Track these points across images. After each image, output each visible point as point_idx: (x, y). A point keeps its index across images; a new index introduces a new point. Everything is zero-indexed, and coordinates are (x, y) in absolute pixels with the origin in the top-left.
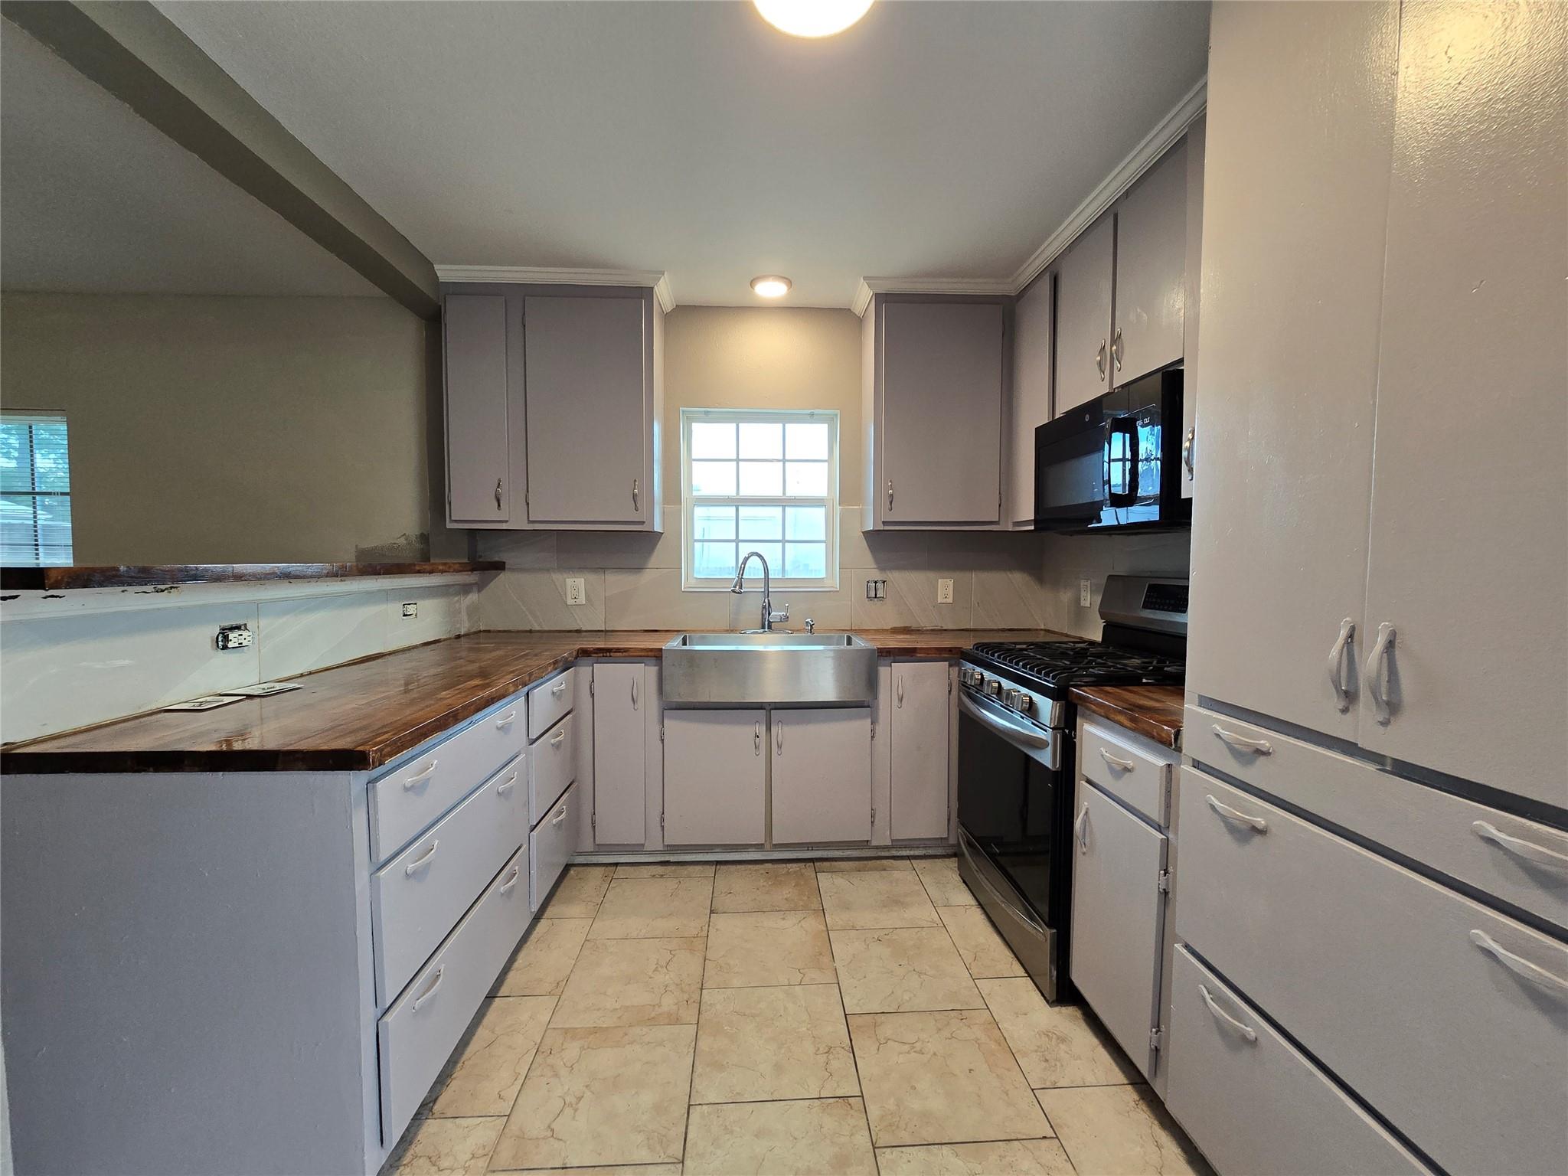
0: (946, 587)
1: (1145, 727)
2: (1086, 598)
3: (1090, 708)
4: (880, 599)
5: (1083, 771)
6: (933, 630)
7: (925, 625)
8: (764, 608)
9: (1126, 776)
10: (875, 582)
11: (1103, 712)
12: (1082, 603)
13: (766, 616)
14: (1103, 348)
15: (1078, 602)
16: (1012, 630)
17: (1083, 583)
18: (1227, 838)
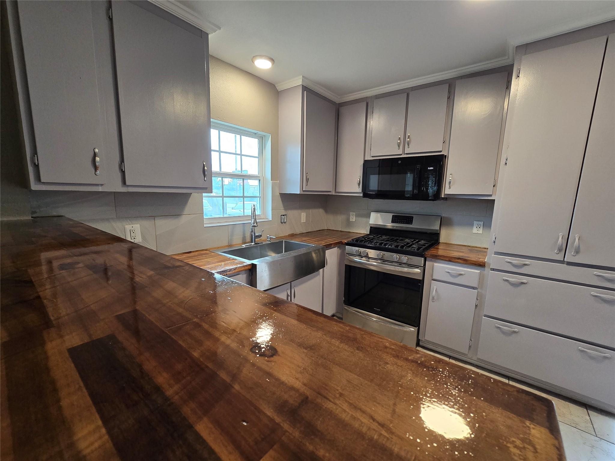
0: (303, 216)
1: (472, 262)
2: (353, 218)
3: (438, 258)
4: (285, 223)
5: (434, 277)
6: (300, 234)
7: (298, 232)
8: (252, 231)
9: (460, 276)
10: (284, 216)
11: (447, 259)
12: (351, 220)
13: (254, 236)
14: (400, 139)
15: (348, 220)
16: (319, 230)
17: (351, 213)
18: (510, 287)
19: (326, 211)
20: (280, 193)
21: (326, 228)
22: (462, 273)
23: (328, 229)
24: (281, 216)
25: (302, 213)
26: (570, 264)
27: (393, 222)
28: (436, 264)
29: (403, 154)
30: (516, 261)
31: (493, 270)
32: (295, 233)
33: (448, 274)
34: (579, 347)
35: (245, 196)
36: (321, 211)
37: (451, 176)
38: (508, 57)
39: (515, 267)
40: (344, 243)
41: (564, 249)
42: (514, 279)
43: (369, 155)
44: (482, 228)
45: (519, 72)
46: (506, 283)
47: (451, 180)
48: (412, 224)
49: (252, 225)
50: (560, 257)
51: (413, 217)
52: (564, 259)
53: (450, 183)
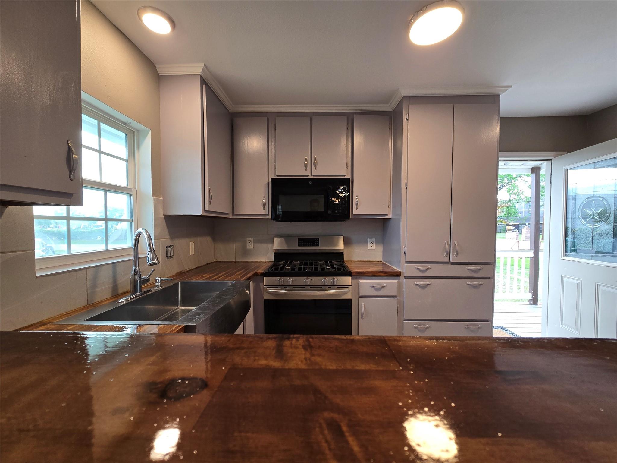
0: (191, 246)
1: (391, 273)
2: (250, 245)
3: (364, 275)
4: (171, 257)
5: (361, 295)
6: (189, 271)
7: (187, 268)
8: (136, 274)
9: (383, 288)
10: (169, 247)
11: (371, 275)
12: (248, 247)
13: (139, 281)
14: (306, 159)
15: (244, 247)
16: (208, 264)
17: (248, 239)
18: (420, 289)
19: (214, 240)
20: (164, 215)
21: (214, 261)
22: (384, 285)
23: (217, 262)
24: (166, 247)
25: (190, 243)
26: (453, 263)
27: (299, 245)
28: (361, 281)
29: (310, 176)
30: (422, 267)
31: (406, 277)
32: (182, 269)
33: (372, 288)
34: (466, 326)
35: (108, 218)
36: (209, 239)
37: (357, 198)
38: (390, 105)
39: (421, 272)
40: (260, 274)
41: (449, 253)
42: (422, 282)
43: (273, 173)
44: (374, 244)
45: (408, 116)
46: (417, 287)
47: (358, 201)
48: (319, 246)
49: (150, 262)
50: (447, 260)
51: (318, 239)
52: (450, 261)
53: (357, 204)
